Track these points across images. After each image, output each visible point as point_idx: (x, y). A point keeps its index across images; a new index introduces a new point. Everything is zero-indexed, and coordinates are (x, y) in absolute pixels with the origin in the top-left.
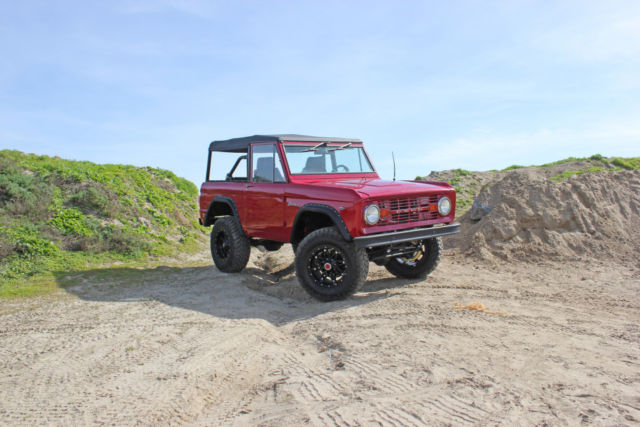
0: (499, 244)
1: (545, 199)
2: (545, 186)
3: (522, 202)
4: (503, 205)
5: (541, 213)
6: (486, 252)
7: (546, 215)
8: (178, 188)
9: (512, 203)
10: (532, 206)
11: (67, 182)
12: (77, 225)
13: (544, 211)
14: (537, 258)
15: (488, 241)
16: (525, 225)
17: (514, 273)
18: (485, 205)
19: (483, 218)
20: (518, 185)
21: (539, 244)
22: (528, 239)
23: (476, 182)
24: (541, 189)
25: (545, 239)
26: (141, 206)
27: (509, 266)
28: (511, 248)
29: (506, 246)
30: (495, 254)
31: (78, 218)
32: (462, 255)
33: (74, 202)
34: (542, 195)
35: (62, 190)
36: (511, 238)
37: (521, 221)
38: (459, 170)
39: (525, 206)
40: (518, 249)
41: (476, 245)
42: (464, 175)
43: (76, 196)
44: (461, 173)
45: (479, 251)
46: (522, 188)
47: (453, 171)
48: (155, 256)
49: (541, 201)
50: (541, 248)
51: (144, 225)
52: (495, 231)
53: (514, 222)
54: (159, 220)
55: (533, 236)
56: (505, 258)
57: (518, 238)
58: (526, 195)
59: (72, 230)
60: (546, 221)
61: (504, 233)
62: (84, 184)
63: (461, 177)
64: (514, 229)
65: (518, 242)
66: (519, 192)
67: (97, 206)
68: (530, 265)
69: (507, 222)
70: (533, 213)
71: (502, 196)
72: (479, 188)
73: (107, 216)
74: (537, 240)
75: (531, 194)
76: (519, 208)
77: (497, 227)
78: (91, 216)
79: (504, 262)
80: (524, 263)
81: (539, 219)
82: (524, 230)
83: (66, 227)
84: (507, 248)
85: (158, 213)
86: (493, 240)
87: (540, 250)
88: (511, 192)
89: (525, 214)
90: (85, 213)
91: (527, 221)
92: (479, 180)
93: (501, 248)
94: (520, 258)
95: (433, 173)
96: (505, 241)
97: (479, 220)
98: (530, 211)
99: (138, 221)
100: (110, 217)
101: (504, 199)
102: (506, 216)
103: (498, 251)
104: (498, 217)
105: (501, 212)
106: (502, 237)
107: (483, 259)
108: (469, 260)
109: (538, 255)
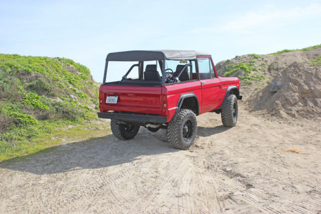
0: (289, 108)
1: (315, 79)
2: (314, 71)
3: (301, 82)
4: (290, 84)
5: (312, 88)
6: (283, 113)
7: (315, 89)
8: (79, 71)
9: (296, 83)
10: (308, 84)
11: (23, 74)
12: (39, 103)
13: (314, 87)
14: (312, 116)
15: (283, 106)
16: (304, 96)
17: (302, 126)
18: (279, 83)
19: (278, 91)
20: (298, 71)
21: (312, 107)
22: (306, 104)
23: (265, 63)
24: (312, 73)
25: (316, 104)
26: (68, 87)
27: (297, 122)
28: (297, 109)
29: (293, 108)
30: (288, 114)
31: (37, 98)
32: (269, 115)
33: (31, 88)
34: (313, 77)
35: (21, 80)
36: (296, 104)
37: (301, 93)
38: (253, 55)
39: (303, 84)
40: (301, 111)
41: (277, 108)
42: (257, 58)
43: (31, 84)
44: (255, 57)
45: (279, 112)
46: (300, 73)
47: (249, 55)
48: (88, 120)
49: (312, 80)
50: (314, 109)
51: (74, 100)
52: (286, 100)
53: (297, 94)
54: (79, 95)
55: (309, 102)
56: (294, 116)
57: (300, 104)
58: (303, 77)
59: (37, 106)
60: (316, 93)
61: (292, 101)
62: (33, 75)
63: (255, 60)
64: (297, 98)
65: (300, 106)
66: (299, 75)
67: (46, 90)
68: (309, 121)
69: (293, 94)
70: (308, 89)
71: (289, 78)
72: (267, 67)
73: (53, 96)
74: (311, 104)
75: (306, 76)
76: (300, 85)
77: (288, 97)
78: (43, 96)
79: (294, 119)
80: (305, 119)
81: (312, 92)
82: (303, 98)
83: (34, 105)
84: (294, 110)
85: (78, 91)
86: (286, 105)
87: (313, 111)
88: (295, 75)
89: (304, 89)
90: (40, 95)
91: (305, 93)
92: (266, 61)
93: (291, 110)
94: (302, 116)
95: (237, 57)
96: (292, 105)
97: (276, 92)
98: (306, 87)
99: (70, 97)
100: (55, 96)
101: (291, 80)
102: (292, 90)
103: (290, 112)
104: (287, 91)
105: (289, 88)
106: (291, 103)
107: (282, 117)
108: (274, 118)
109: (313, 114)
